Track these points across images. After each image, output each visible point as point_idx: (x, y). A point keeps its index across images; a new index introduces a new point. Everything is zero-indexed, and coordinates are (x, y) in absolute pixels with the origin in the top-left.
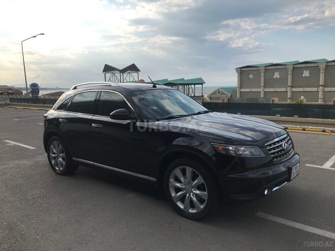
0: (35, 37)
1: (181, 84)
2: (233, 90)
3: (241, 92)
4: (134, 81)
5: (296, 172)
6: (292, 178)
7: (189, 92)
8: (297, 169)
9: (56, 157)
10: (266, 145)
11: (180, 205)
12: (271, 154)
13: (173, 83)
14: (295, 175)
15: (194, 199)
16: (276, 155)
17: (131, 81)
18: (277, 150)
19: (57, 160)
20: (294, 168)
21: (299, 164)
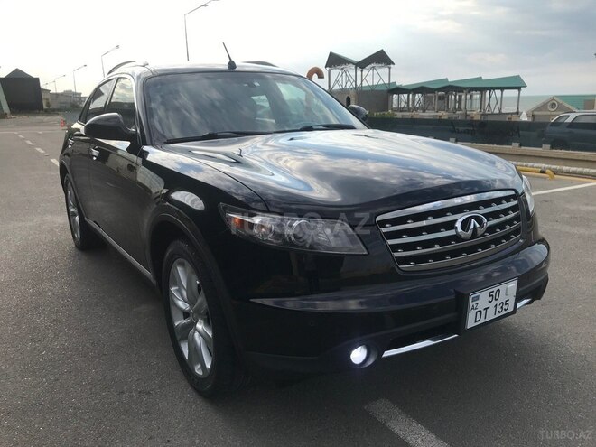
1: (476, 89)
2: (587, 101)
4: (381, 82)
5: (499, 309)
6: (471, 323)
7: (489, 104)
8: (502, 298)
9: (74, 215)
10: (378, 219)
11: (185, 349)
12: (395, 248)
13: (457, 87)
14: (491, 316)
15: (199, 340)
16: (420, 251)
17: (375, 83)
18: (425, 237)
19: (74, 220)
20: (484, 296)
21: (512, 286)
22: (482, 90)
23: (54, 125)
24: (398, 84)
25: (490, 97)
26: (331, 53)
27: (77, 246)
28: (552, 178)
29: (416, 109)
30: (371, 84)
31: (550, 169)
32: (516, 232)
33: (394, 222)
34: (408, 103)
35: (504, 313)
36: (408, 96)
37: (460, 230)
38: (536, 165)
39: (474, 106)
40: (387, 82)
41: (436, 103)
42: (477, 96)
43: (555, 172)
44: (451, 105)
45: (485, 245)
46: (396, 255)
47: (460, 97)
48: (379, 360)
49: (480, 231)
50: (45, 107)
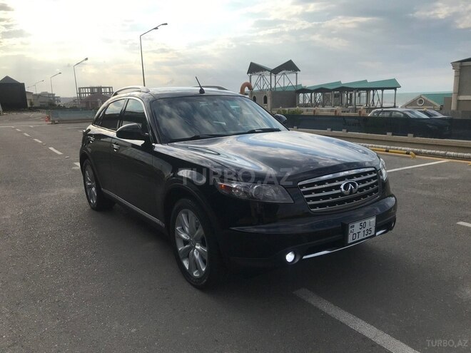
0: (156, 28)
1: (363, 89)
2: (446, 98)
3: (459, 101)
4: (290, 85)
5: (366, 233)
6: (350, 240)
7: (373, 100)
8: (368, 227)
9: (91, 187)
10: (299, 184)
11: (186, 264)
12: (309, 199)
13: (348, 88)
14: (361, 237)
15: (197, 256)
16: (322, 201)
17: (286, 85)
18: (324, 194)
19: (91, 190)
20: (357, 225)
21: (373, 220)
22: (368, 90)
23: (39, 120)
24: (303, 85)
25: (374, 95)
26: (251, 63)
27: (93, 208)
28: (414, 157)
29: (317, 105)
30: (282, 86)
31: (413, 151)
32: (376, 191)
33: (307, 185)
34: (311, 100)
35: (369, 235)
36: (311, 95)
37: (343, 190)
38: (403, 148)
39: (362, 102)
40: (294, 84)
41: (332, 100)
42: (364, 94)
43: (417, 153)
44: (345, 101)
45: (358, 198)
46: (309, 203)
47: (351, 95)
48: (301, 260)
49: (354, 191)
50: (29, 106)
